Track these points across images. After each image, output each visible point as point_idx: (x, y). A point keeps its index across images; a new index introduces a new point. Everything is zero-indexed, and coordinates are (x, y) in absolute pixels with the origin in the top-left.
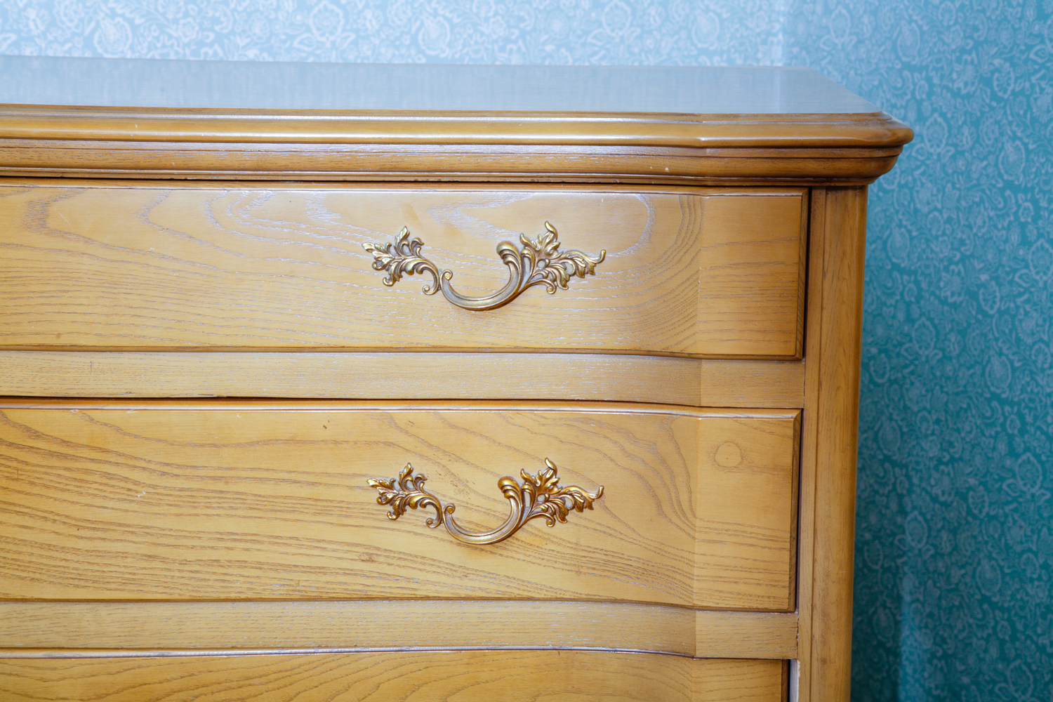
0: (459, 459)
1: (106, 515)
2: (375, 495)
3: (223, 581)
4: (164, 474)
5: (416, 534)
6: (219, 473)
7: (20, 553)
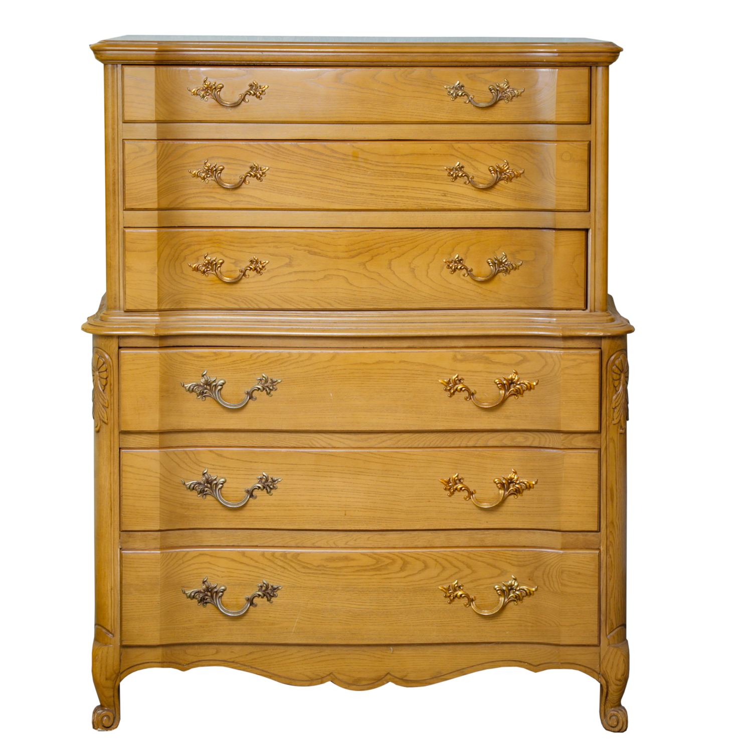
0: (475, 160)
1: (358, 180)
2: (446, 173)
3: (396, 203)
4: (377, 165)
5: (460, 186)
6: (395, 165)
7: (328, 193)
